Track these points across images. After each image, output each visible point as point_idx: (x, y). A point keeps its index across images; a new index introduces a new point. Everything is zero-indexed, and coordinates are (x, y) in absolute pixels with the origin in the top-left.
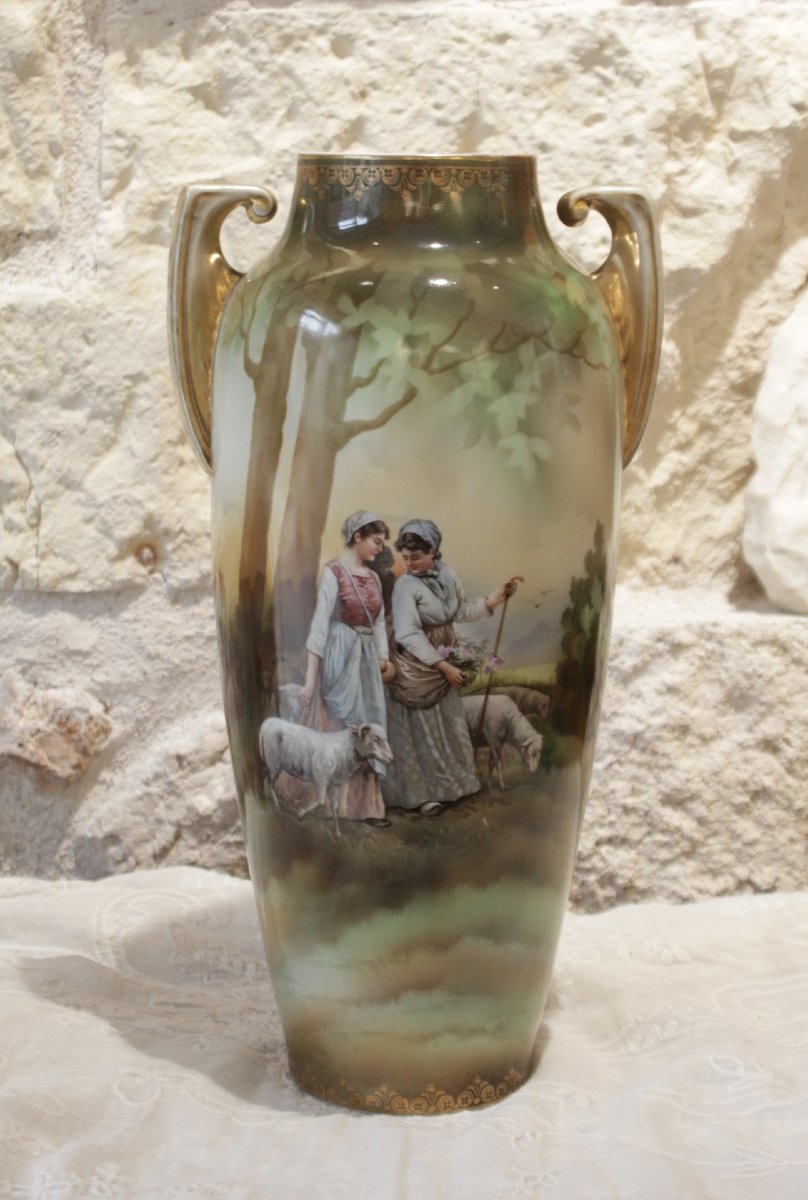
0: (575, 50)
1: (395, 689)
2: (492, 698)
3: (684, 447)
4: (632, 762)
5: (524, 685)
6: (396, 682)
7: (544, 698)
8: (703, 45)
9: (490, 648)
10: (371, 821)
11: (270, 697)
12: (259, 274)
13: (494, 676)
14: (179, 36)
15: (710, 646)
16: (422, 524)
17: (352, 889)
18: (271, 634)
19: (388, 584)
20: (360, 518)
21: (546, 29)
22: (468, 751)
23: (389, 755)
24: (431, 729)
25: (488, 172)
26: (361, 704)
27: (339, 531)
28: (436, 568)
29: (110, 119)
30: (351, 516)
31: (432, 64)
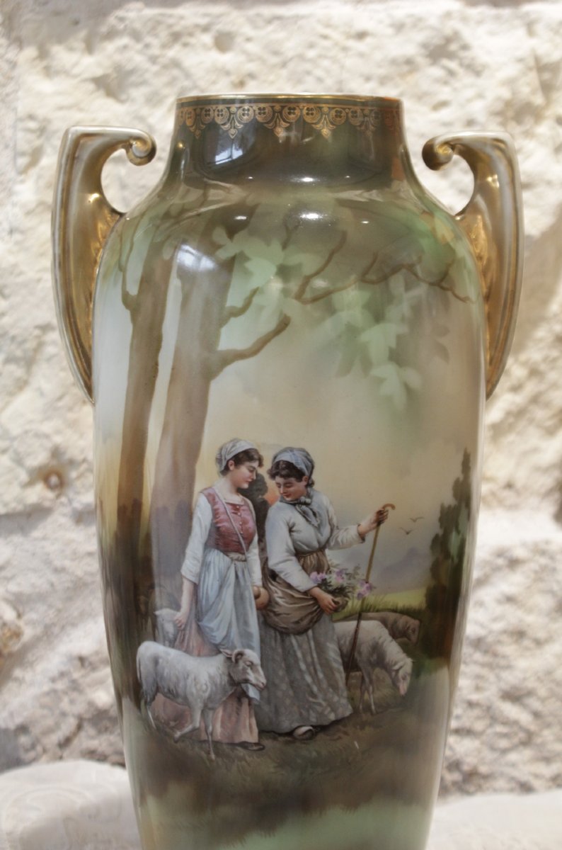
0: (425, 46)
1: (268, 615)
2: (364, 623)
3: (516, 389)
4: (476, 663)
5: (395, 611)
6: (269, 608)
7: (414, 623)
8: (533, 42)
9: (362, 574)
10: (244, 745)
11: (147, 621)
12: (136, 214)
13: (365, 603)
14: (83, 34)
15: (543, 561)
16: (295, 452)
17: (226, 811)
18: (148, 560)
19: (261, 512)
20: (233, 446)
21: (399, 27)
22: (340, 676)
23: (263, 680)
24: (304, 656)
25: (359, 111)
26: (234, 630)
27: (214, 459)
28: (309, 496)
29: (23, 105)
30: (226, 444)
31: (301, 57)
